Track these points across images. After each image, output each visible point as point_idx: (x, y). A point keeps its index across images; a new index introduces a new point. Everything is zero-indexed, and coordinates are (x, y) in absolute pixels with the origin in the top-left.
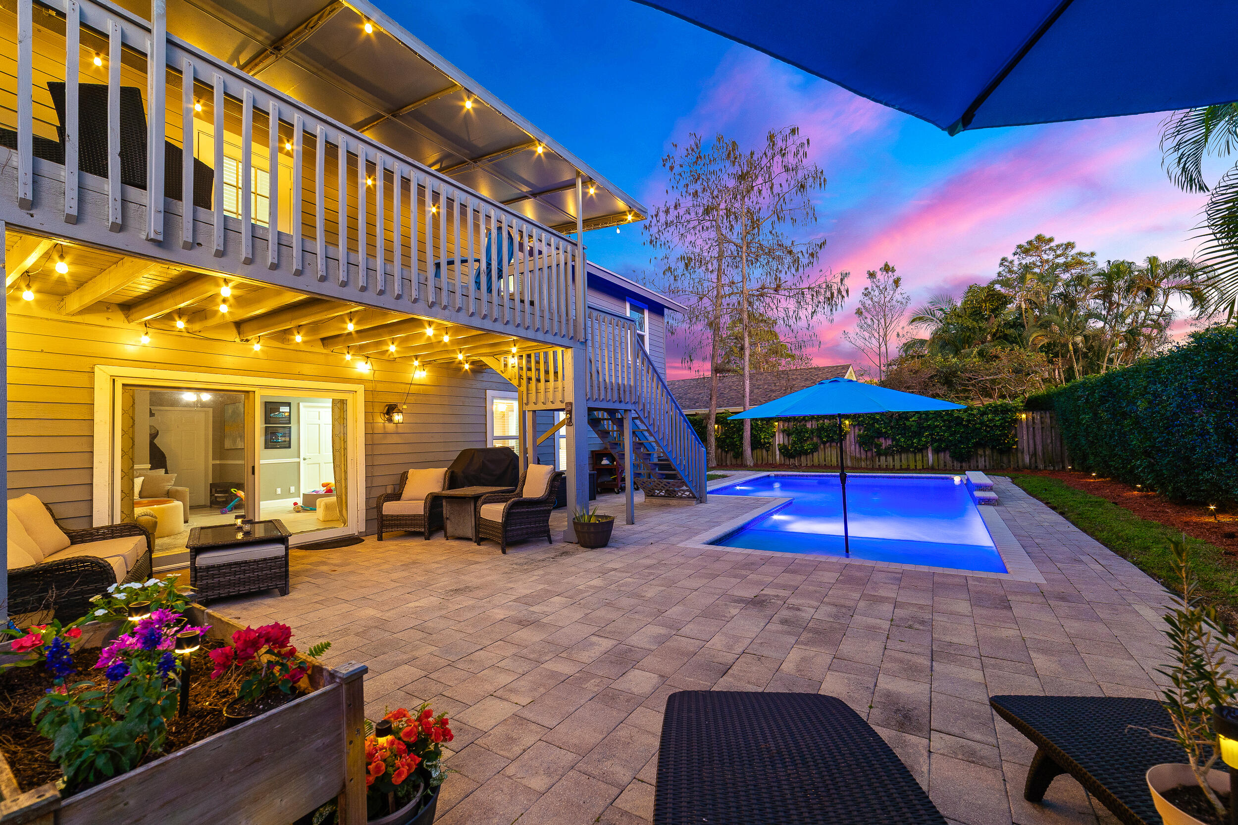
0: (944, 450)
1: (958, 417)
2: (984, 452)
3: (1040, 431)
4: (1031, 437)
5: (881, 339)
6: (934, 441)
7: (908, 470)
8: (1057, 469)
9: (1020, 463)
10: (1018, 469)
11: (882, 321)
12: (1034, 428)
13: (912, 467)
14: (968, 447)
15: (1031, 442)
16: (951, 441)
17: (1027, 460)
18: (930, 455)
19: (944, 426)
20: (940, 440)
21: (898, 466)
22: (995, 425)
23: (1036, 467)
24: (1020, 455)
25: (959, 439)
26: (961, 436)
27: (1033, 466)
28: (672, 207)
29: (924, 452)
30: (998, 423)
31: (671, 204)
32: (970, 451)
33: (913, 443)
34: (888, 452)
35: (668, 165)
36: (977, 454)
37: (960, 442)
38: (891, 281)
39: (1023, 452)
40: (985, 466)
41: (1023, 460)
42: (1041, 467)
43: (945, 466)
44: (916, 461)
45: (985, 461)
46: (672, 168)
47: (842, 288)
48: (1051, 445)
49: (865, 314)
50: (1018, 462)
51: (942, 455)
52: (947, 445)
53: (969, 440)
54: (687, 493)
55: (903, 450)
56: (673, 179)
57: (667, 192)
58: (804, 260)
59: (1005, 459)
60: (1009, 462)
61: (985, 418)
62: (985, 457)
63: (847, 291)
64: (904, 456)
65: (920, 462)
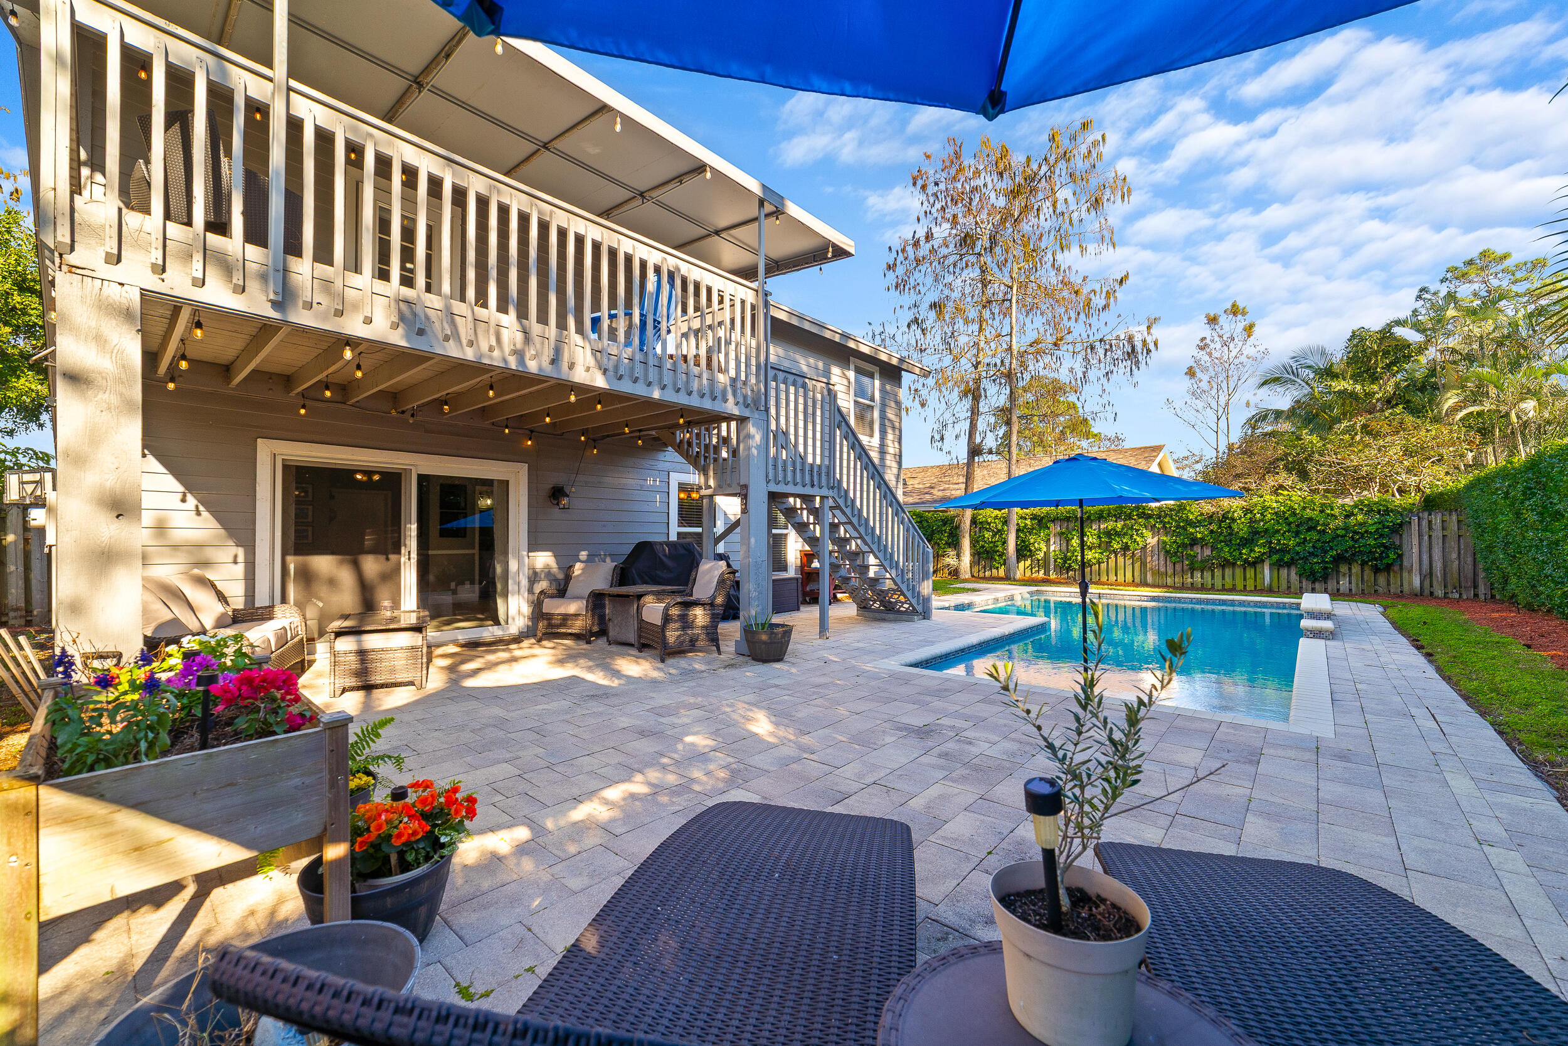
0: (1288, 565)
1: (1311, 519)
2: (1350, 569)
3: (1441, 541)
4: (1425, 549)
5: (1221, 411)
6: (1272, 551)
7: (1233, 590)
8: (1465, 597)
9: (1406, 588)
10: (1401, 595)
11: (1224, 385)
12: (1430, 536)
13: (1240, 586)
14: (1323, 561)
15: (1425, 557)
16: (1298, 553)
17: (1416, 581)
18: (1267, 571)
19: (1289, 531)
20: (1283, 551)
21: (1218, 583)
22: (1366, 532)
23: (1432, 593)
24: (1405, 574)
25: (1311, 550)
26: (1314, 547)
27: (1427, 592)
28: (923, 239)
29: (1259, 566)
30: (1372, 529)
31: (921, 233)
32: (1326, 568)
33: (1241, 553)
34: (1205, 566)
35: (920, 183)
36: (1338, 572)
37: (1311, 554)
38: (1241, 326)
39: (1410, 571)
40: (1350, 590)
41: (1410, 583)
42: (1439, 593)
43: (1289, 588)
44: (1245, 579)
45: (1350, 583)
46: (924, 187)
47: (1149, 339)
48: (1457, 562)
49: (1199, 374)
50: (1402, 585)
51: (1284, 572)
52: (1292, 559)
53: (1326, 552)
54: (906, 606)
55: (1225, 564)
56: (926, 203)
57: (919, 220)
58: (1098, 301)
59: (1382, 580)
60: (1389, 584)
61: (1352, 520)
62: (1350, 576)
63: (1156, 344)
64: (1228, 572)
65: (1252, 581)
